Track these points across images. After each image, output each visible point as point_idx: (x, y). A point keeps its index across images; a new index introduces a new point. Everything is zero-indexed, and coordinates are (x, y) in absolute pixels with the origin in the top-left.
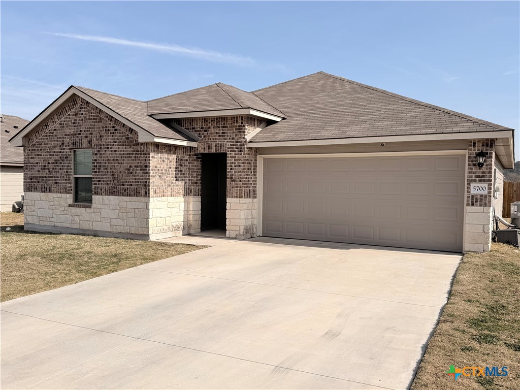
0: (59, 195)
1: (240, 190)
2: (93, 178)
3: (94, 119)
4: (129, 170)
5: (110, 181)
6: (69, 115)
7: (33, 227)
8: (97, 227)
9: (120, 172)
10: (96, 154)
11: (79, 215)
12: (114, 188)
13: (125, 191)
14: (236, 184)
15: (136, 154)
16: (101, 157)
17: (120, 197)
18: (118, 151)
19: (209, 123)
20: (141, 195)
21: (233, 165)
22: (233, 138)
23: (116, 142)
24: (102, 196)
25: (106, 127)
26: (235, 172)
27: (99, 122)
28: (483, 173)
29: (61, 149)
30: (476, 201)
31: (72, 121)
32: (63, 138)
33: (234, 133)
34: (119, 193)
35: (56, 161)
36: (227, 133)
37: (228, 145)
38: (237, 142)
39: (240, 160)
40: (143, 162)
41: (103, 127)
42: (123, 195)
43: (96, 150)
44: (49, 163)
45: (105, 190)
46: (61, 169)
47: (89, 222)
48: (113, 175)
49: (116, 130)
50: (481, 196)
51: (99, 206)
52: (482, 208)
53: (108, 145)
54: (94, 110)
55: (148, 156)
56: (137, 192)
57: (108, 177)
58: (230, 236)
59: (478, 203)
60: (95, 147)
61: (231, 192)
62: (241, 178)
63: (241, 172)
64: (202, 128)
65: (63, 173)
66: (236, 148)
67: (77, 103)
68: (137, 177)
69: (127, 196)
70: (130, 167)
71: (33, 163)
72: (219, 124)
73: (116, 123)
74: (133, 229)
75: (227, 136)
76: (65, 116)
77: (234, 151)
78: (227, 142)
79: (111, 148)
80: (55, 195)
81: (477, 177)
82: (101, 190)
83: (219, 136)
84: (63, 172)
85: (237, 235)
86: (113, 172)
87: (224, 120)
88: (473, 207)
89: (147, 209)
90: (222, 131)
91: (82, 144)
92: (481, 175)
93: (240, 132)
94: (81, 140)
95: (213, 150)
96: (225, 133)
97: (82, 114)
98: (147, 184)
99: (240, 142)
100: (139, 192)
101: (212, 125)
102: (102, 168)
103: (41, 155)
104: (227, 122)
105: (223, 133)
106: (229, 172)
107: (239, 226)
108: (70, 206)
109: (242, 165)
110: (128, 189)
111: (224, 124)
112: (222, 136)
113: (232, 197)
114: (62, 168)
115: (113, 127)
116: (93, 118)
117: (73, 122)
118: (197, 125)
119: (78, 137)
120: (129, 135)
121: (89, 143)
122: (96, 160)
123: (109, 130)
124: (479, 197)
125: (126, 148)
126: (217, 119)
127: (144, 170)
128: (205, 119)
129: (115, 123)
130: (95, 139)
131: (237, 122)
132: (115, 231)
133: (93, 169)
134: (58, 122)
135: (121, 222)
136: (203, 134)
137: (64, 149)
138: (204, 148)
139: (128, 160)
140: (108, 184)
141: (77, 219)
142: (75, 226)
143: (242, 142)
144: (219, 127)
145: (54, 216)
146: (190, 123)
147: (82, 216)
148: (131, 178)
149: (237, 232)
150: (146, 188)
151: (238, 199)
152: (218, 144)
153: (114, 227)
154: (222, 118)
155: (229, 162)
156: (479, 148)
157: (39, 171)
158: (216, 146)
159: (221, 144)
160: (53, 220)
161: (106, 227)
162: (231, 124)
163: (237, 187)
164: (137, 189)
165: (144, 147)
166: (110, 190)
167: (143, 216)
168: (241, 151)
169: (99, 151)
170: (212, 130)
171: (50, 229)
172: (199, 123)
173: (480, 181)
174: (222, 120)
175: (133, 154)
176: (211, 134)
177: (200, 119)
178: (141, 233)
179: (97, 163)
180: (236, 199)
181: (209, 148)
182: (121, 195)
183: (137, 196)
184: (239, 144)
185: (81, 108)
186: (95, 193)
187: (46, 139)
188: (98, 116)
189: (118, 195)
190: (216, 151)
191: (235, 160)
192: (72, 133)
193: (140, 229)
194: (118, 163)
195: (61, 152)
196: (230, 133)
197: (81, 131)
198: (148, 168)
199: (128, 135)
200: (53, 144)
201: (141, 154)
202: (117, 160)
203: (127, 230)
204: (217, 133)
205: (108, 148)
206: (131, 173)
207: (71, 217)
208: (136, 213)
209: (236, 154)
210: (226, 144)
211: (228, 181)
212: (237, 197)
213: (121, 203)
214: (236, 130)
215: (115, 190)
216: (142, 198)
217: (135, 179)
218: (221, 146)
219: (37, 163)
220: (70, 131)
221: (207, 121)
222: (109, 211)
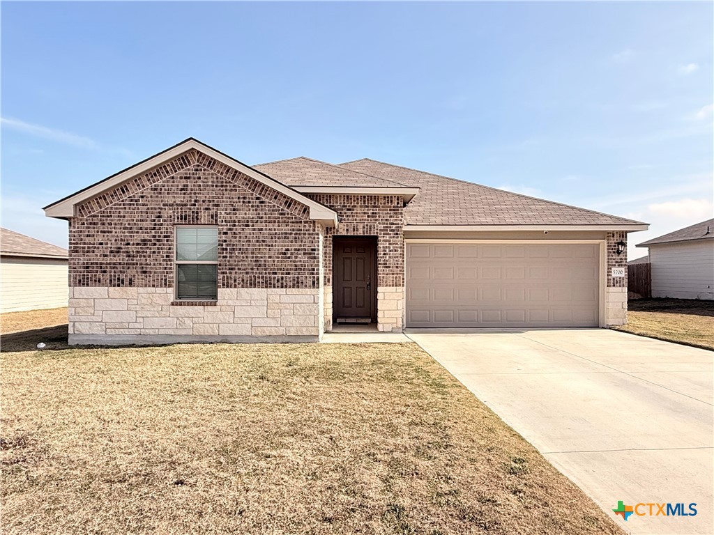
0: (151, 289)
1: (396, 278)
2: (220, 265)
3: (222, 186)
4: (285, 254)
5: (252, 269)
6: (173, 178)
7: (91, 338)
8: (226, 330)
9: (270, 257)
10: (225, 233)
11: (193, 316)
12: (259, 278)
13: (278, 281)
14: (391, 271)
15: (296, 234)
16: (235, 237)
17: (269, 289)
18: (266, 229)
19: (354, 201)
20: (306, 286)
21: (387, 250)
22: (386, 220)
23: (262, 218)
24: (236, 289)
25: (244, 198)
26: (390, 257)
27: (231, 190)
28: (621, 259)
29: (155, 225)
30: (617, 283)
31: (178, 186)
32: (161, 209)
33: (388, 213)
34: (267, 284)
35: (144, 240)
36: (379, 213)
37: (381, 227)
38: (393, 224)
39: (397, 244)
40: (308, 244)
41: (239, 198)
42: (274, 287)
43: (225, 227)
44: (128, 244)
45: (243, 280)
46: (154, 252)
47: (211, 325)
48: (256, 261)
49: (262, 202)
50: (620, 278)
51: (230, 303)
52: (621, 288)
53: (248, 222)
54: (222, 174)
55: (316, 236)
56: (298, 283)
57: (249, 262)
58: (385, 330)
59: (618, 285)
60: (224, 223)
61: (385, 280)
62: (398, 264)
63: (397, 257)
64: (344, 206)
65: (158, 258)
66: (391, 231)
67: (189, 162)
68: (299, 263)
69: (282, 287)
70: (287, 250)
71: (90, 244)
72: (368, 203)
73: (263, 193)
74: (292, 329)
75: (379, 217)
76: (164, 179)
77: (388, 234)
78: (379, 223)
79: (253, 226)
80: (141, 290)
81: (617, 262)
82: (235, 281)
83: (368, 216)
84: (161, 258)
85: (393, 328)
86: (257, 257)
87: (375, 199)
88: (614, 288)
89: (314, 303)
90: (371, 211)
91: (197, 219)
92: (619, 261)
93: (396, 213)
94: (197, 213)
95: (360, 233)
96: (376, 213)
97: (199, 178)
98: (315, 272)
99: (396, 224)
100: (302, 283)
101: (358, 203)
102: (237, 252)
103: (111, 232)
104: (378, 201)
105: (373, 213)
106: (381, 257)
107: (397, 318)
108: (173, 304)
109: (399, 249)
110: (282, 278)
111: (375, 203)
112: (373, 217)
113: (387, 286)
114: (157, 251)
115: (257, 198)
116: (219, 184)
117: (180, 187)
118: (337, 202)
119: (190, 209)
120: (285, 209)
121: (212, 217)
122: (225, 241)
123: (249, 202)
124: (618, 279)
125: (279, 226)
126: (365, 197)
127: (310, 254)
128: (348, 197)
129: (260, 194)
130: (223, 213)
131: (392, 202)
132: (260, 334)
133: (220, 253)
134: (149, 186)
135: (271, 322)
136: (345, 213)
137: (162, 225)
138: (347, 230)
139: (283, 242)
140: (247, 273)
141: (188, 322)
142: (184, 333)
143: (398, 224)
144: (368, 207)
145: (139, 320)
146: (327, 200)
147: (198, 317)
148: (288, 265)
149: (394, 326)
150: (314, 277)
151: (395, 288)
152: (367, 225)
153: (259, 329)
154: (371, 196)
155: (382, 246)
156: (617, 239)
157: (106, 256)
158: (364, 227)
159: (371, 226)
160: (137, 325)
161: (245, 330)
162: (384, 203)
163: (393, 274)
164: (298, 278)
165: (310, 226)
166: (251, 280)
167: (308, 313)
168: (397, 234)
169: (230, 229)
170: (358, 210)
171: (130, 341)
172: (340, 200)
173: (619, 266)
174: (371, 199)
175: (291, 234)
176: (357, 213)
177: (340, 196)
178: (305, 334)
179: (227, 245)
180: (391, 288)
181: (354, 230)
182: (270, 287)
183: (298, 287)
184: (394, 226)
185: (197, 170)
186: (224, 285)
187: (122, 208)
188: (230, 182)
189: (266, 287)
190: (364, 233)
191: (390, 244)
192: (178, 202)
193: (304, 329)
194: (266, 245)
195: (154, 229)
196: (382, 214)
197: (196, 201)
198: (316, 252)
199: (282, 210)
200: (138, 216)
201: (305, 234)
202: (264, 241)
203: (281, 331)
204: (365, 213)
205: (248, 226)
206: (289, 258)
207: (176, 319)
208: (297, 309)
209: (390, 238)
210: (377, 226)
211: (381, 268)
212: (393, 286)
213: (271, 297)
214: (390, 210)
215: (261, 280)
216: (307, 289)
217: (296, 266)
218: (371, 228)
219: (101, 244)
220: (173, 200)
221: (351, 199)
222: (249, 308)
